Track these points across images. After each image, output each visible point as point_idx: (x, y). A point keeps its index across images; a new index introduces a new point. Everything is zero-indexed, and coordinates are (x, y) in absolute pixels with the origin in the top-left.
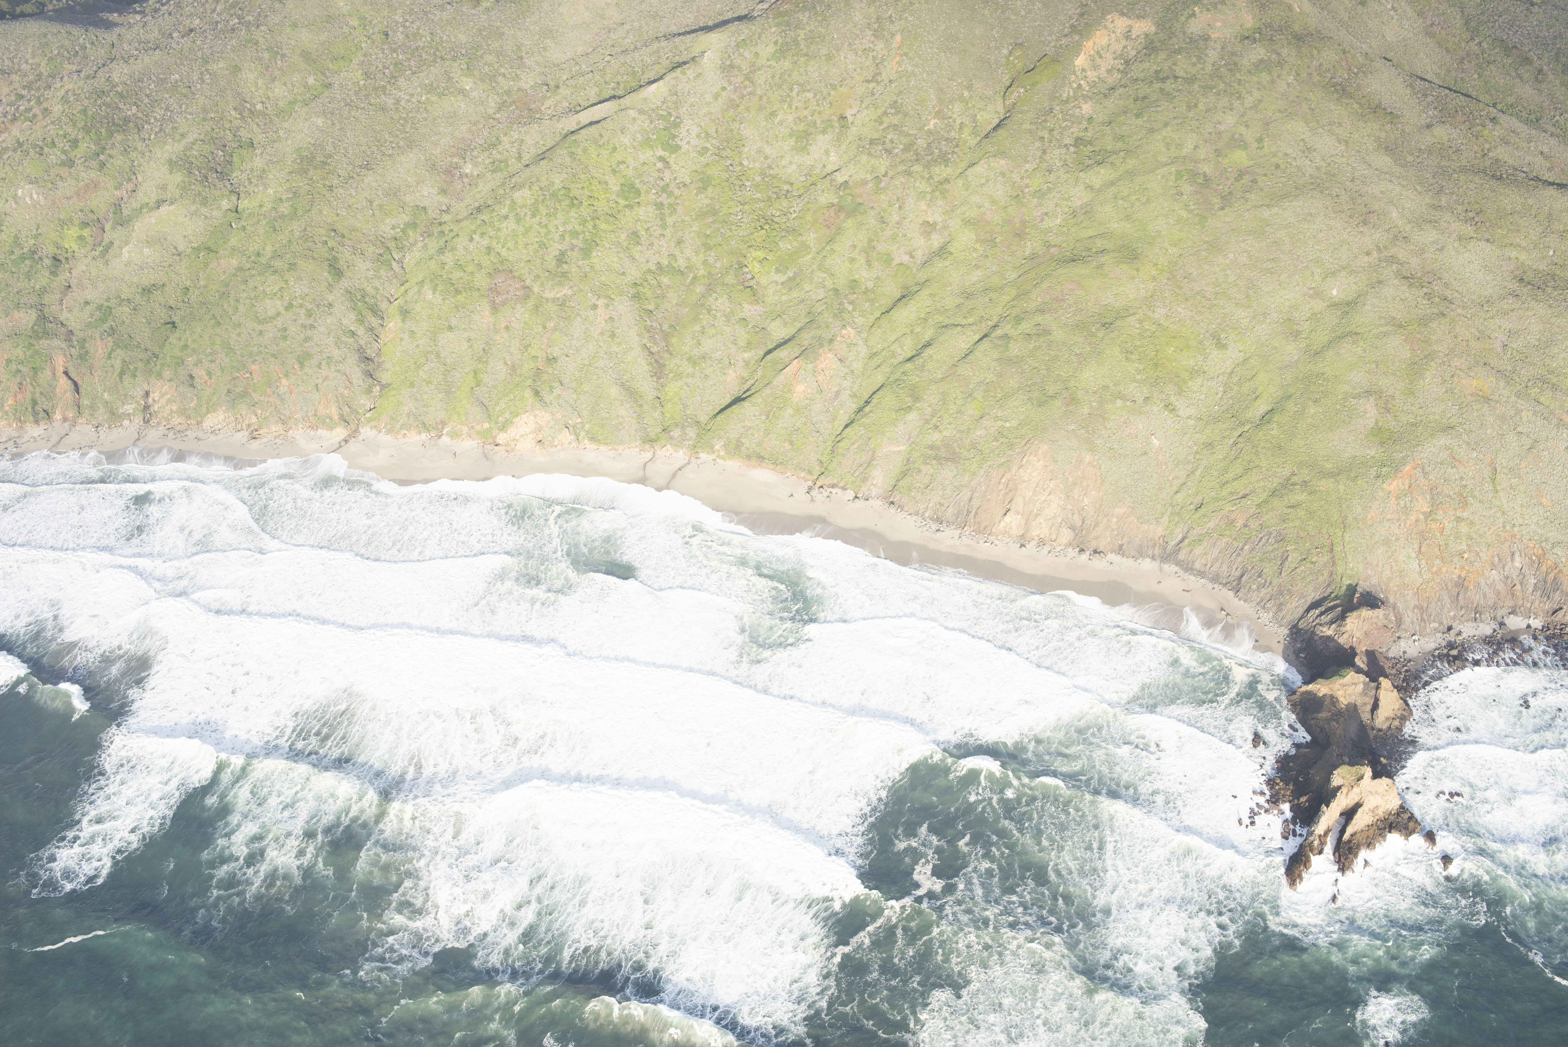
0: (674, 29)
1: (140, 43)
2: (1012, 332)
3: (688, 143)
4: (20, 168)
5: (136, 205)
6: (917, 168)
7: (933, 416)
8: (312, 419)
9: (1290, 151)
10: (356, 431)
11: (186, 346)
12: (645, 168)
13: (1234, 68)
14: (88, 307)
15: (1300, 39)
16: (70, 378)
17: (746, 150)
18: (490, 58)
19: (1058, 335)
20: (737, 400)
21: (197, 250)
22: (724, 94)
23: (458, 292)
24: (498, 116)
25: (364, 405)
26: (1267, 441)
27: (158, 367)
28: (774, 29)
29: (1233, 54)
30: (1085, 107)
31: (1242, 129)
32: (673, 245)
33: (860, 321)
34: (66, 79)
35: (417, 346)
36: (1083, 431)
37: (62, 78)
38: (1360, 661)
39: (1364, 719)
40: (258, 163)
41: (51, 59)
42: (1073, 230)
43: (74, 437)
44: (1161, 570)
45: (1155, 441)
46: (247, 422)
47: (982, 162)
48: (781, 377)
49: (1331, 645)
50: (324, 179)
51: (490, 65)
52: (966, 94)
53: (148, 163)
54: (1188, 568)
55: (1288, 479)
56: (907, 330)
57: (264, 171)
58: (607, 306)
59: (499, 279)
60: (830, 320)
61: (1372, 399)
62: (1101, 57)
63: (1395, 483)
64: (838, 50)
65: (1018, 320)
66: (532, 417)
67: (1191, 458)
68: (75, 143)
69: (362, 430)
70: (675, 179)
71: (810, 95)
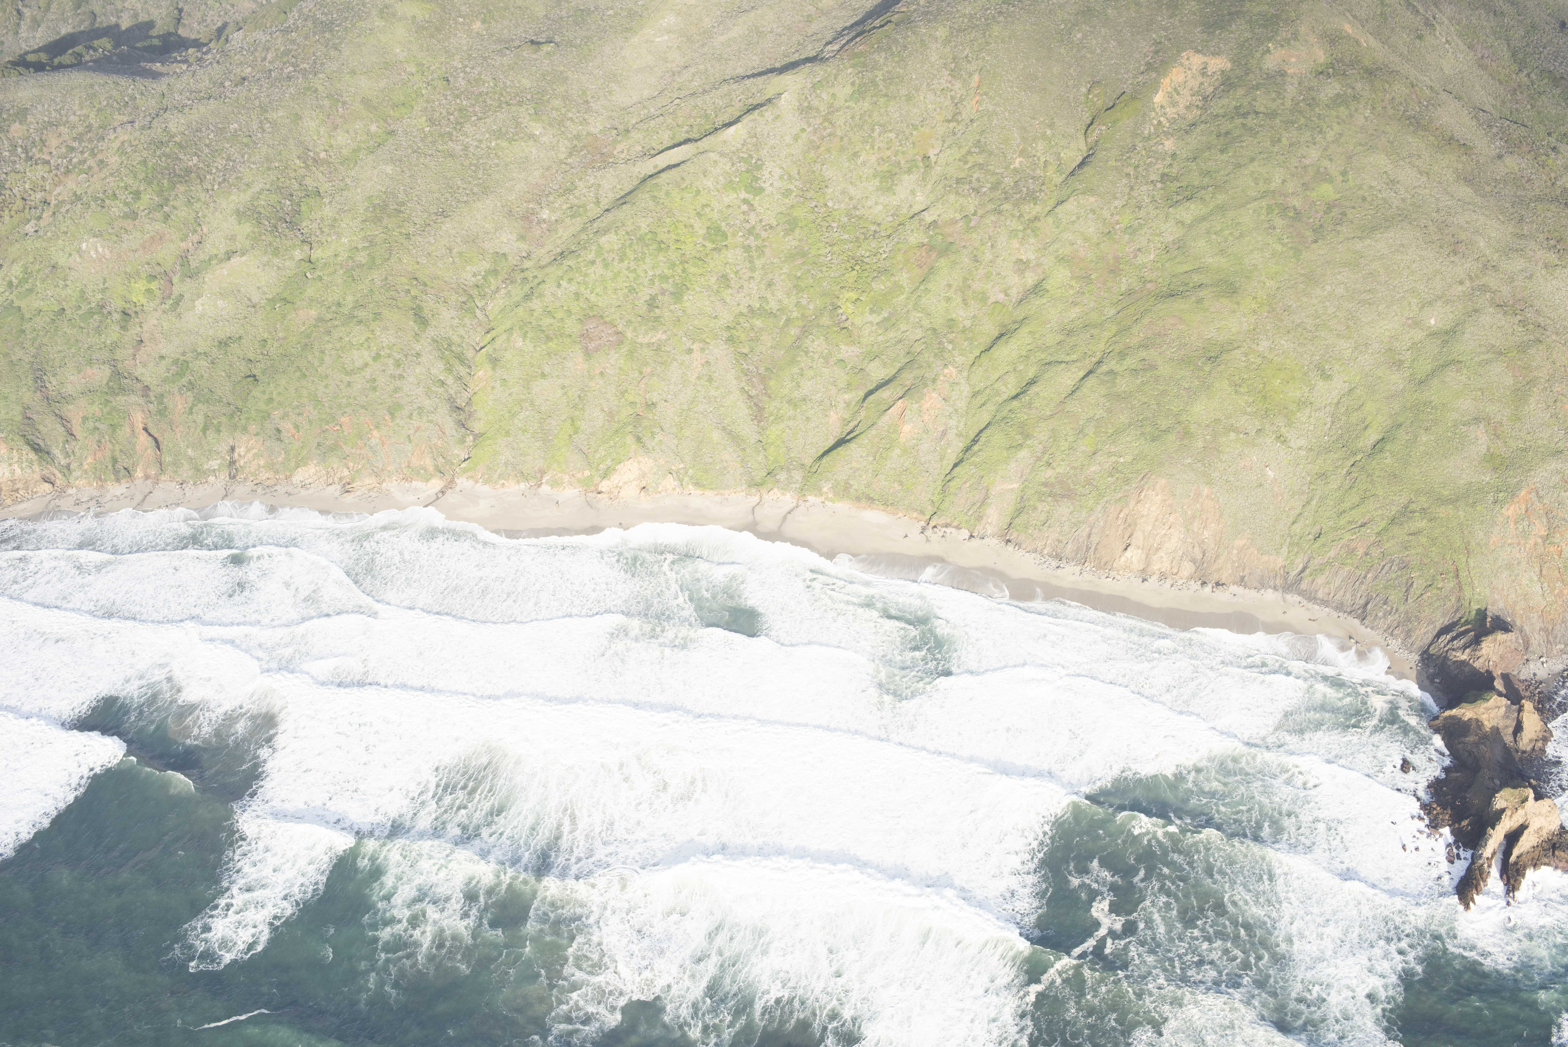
0: (740, 71)
1: (191, 92)
2: (1117, 368)
3: (772, 185)
4: (82, 221)
5: (202, 257)
6: (1006, 206)
7: (1044, 453)
8: (405, 471)
9: (1374, 184)
10: (452, 481)
11: (271, 400)
12: (730, 211)
13: (1312, 103)
14: (163, 362)
15: (1371, 73)
16: (150, 435)
17: (829, 191)
18: (557, 103)
19: (1165, 370)
20: (841, 442)
21: (273, 301)
22: (804, 135)
23: (549, 339)
24: (570, 161)
25: (458, 456)
26: (1382, 470)
27: (243, 422)
28: (850, 70)
29: (1311, 89)
30: (1167, 143)
31: (1326, 163)
32: (763, 287)
33: (959, 360)
34: (119, 129)
35: (510, 394)
36: (1199, 465)
37: (115, 129)
38: (1499, 684)
39: (1507, 742)
40: (328, 212)
41: (99, 110)
42: (1167, 265)
43: (158, 495)
44: (1284, 600)
45: (1270, 473)
46: (338, 475)
47: (1071, 199)
48: (886, 418)
49: (1467, 669)
50: (400, 227)
51: (557, 110)
52: (1049, 132)
53: (213, 213)
54: (1310, 597)
55: (1406, 507)
56: (1010, 368)
57: (335, 220)
58: (703, 350)
59: (590, 325)
60: (931, 359)
61: (1482, 426)
62: (1178, 94)
63: (1512, 508)
64: (917, 90)
65: (1122, 355)
66: (635, 464)
67: (1305, 488)
68: (137, 195)
69: (458, 481)
70: (761, 221)
71: (892, 135)
